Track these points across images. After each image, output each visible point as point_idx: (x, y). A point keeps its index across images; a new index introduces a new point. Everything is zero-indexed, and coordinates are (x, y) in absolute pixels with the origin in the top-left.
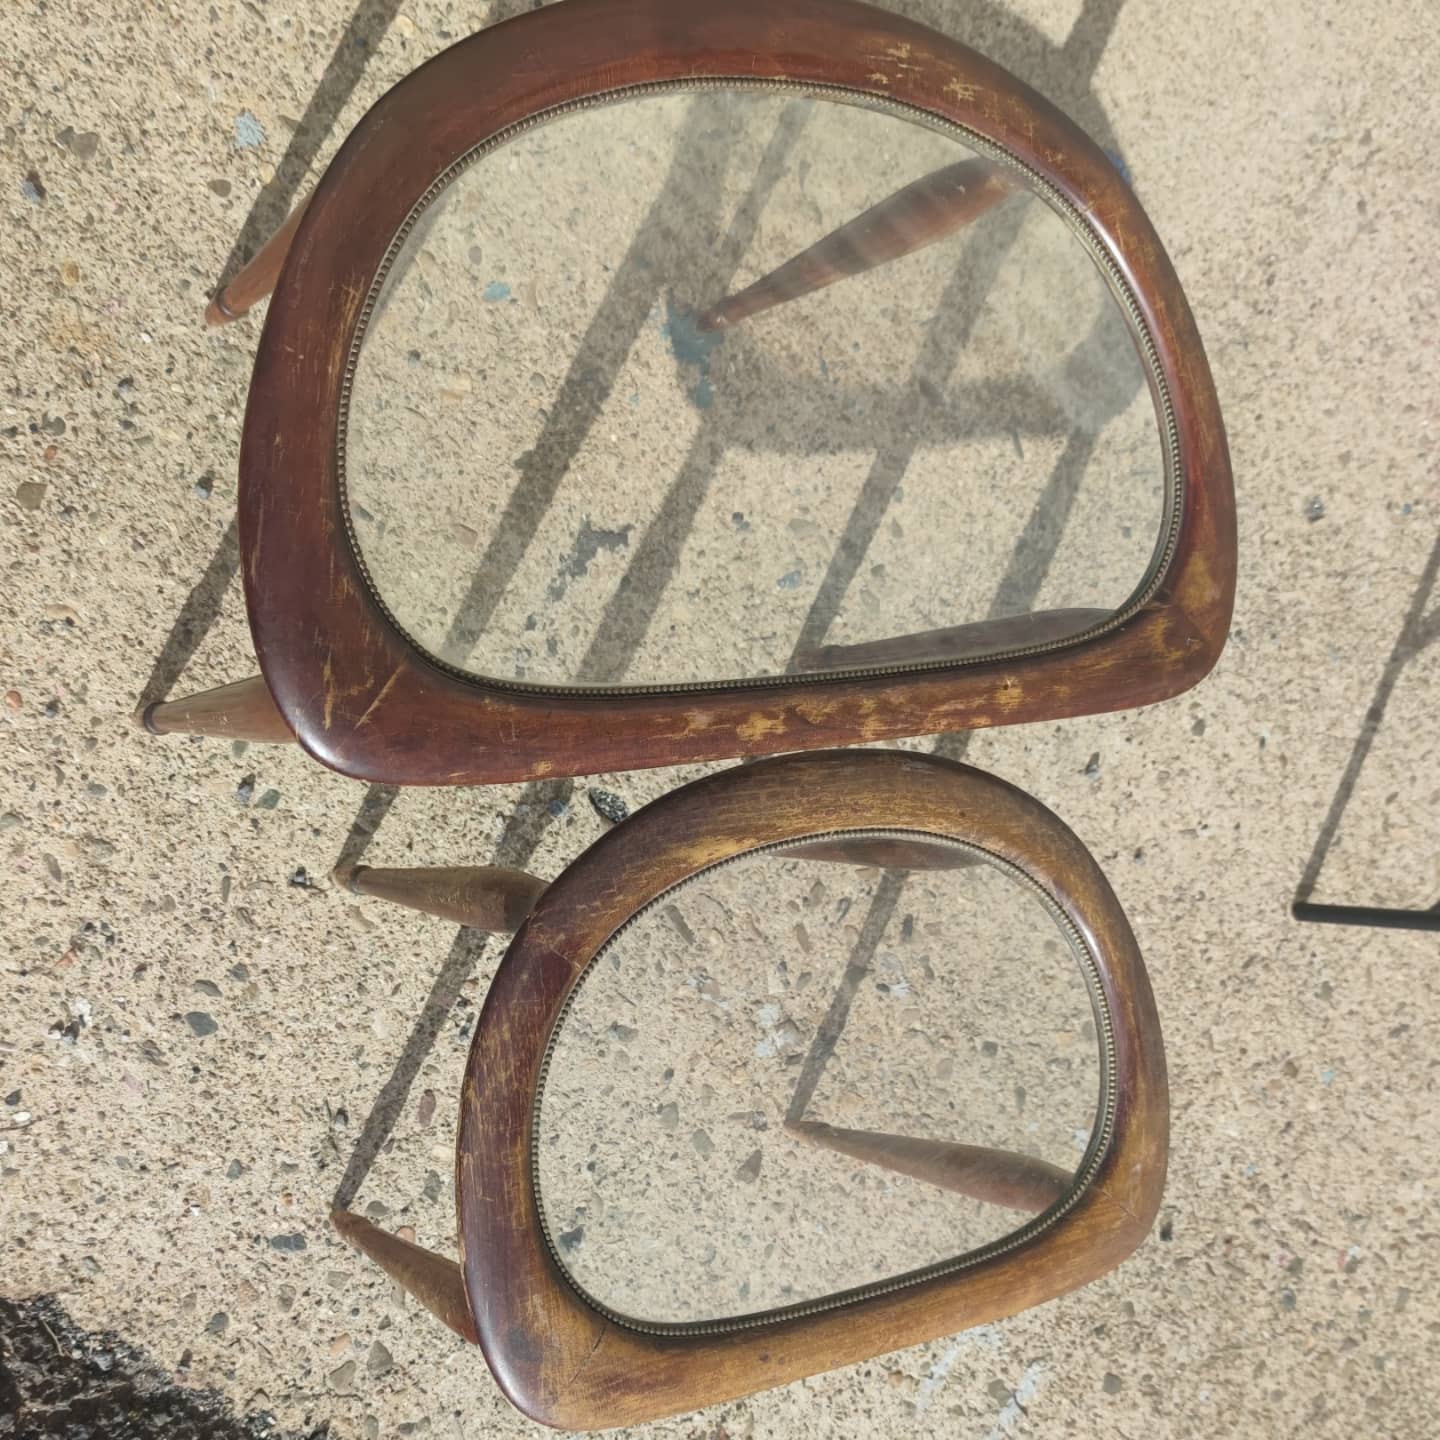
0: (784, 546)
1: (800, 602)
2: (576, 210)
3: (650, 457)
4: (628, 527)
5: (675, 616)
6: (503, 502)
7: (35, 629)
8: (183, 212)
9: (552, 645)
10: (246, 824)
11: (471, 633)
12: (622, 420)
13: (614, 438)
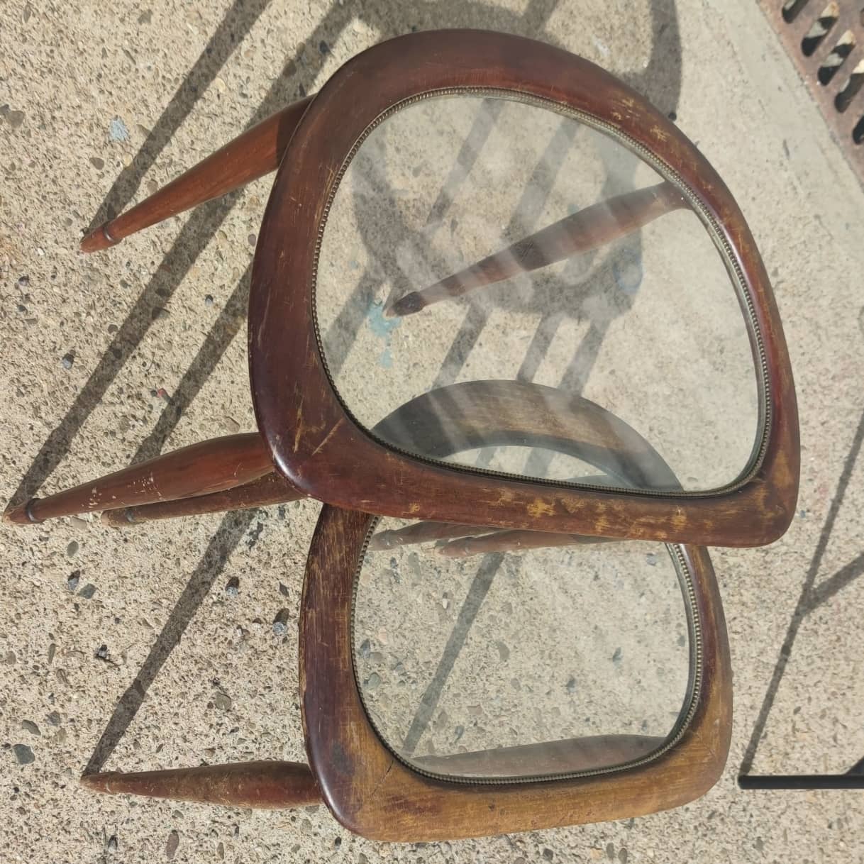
8: (72, 174)
10: (70, 607)
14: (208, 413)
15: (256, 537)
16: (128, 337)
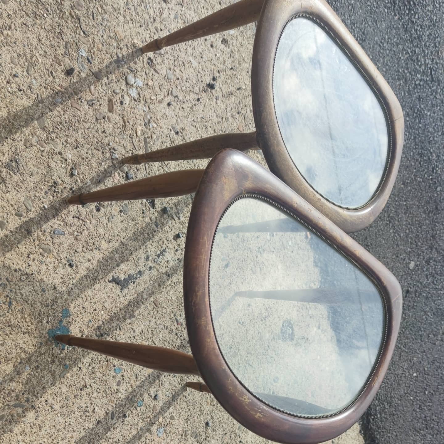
0: (56, 247)
1: (58, 222)
2: (81, 390)
3: (93, 301)
4: (110, 282)
5: (107, 245)
6: (142, 308)
7: (245, 325)
8: (182, 413)
9: (147, 258)
10: (230, 257)
11: (166, 275)
12: (97, 317)
13: (102, 312)
14: (164, 311)
15: (161, 252)
16: (184, 348)
